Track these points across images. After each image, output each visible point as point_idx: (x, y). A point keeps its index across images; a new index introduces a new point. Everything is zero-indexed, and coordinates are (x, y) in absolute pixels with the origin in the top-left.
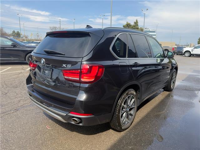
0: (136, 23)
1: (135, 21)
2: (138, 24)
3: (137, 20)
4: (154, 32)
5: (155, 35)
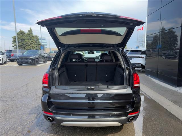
0: (30, 31)
1: (29, 30)
2: (32, 32)
3: (30, 29)
4: (44, 39)
5: (46, 42)
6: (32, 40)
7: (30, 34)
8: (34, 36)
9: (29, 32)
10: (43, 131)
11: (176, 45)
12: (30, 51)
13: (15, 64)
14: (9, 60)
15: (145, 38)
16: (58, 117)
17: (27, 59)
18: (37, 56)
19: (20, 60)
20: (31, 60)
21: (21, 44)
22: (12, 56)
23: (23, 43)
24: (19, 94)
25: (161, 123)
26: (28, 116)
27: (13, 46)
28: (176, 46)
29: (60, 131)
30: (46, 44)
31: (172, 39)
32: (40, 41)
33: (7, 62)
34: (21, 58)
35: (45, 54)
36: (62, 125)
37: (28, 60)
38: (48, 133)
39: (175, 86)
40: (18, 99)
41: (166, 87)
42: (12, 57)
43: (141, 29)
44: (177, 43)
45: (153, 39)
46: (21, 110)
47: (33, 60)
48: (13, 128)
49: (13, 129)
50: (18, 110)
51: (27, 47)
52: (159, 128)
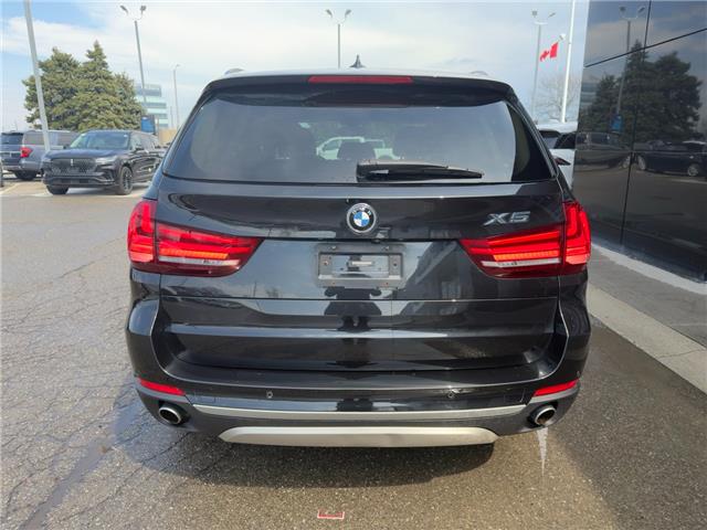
0: (97, 55)
1: (93, 50)
2: (105, 60)
3: (97, 46)
4: (157, 93)
5: (163, 106)
6: (106, 96)
7: (94, 70)
8: (113, 75)
9: (89, 60)
10: (144, 462)
11: (690, 120)
12: (98, 136)
13: (38, 190)
14: (14, 176)
15: (563, 91)
16: (207, 407)
17: (83, 167)
18: (125, 157)
19: (57, 171)
20: (100, 174)
21: (59, 110)
22: (26, 155)
23: (68, 108)
24: (49, 304)
25: (656, 427)
26: (81, 400)
27: (31, 120)
28: (692, 125)
29: (222, 464)
30: (163, 111)
31: (673, 95)
32: (139, 99)
33: (6, 183)
34: (59, 162)
35: (159, 147)
36: (226, 440)
37: (90, 172)
38: (165, 470)
39: (698, 277)
40: (43, 326)
41: (659, 281)
42: (23, 161)
43: (548, 56)
44: (695, 110)
45: (598, 95)
46: (50, 373)
47: (110, 173)
48: (12, 449)
49: (14, 452)
50: (38, 374)
51: (86, 123)
52: (650, 449)
